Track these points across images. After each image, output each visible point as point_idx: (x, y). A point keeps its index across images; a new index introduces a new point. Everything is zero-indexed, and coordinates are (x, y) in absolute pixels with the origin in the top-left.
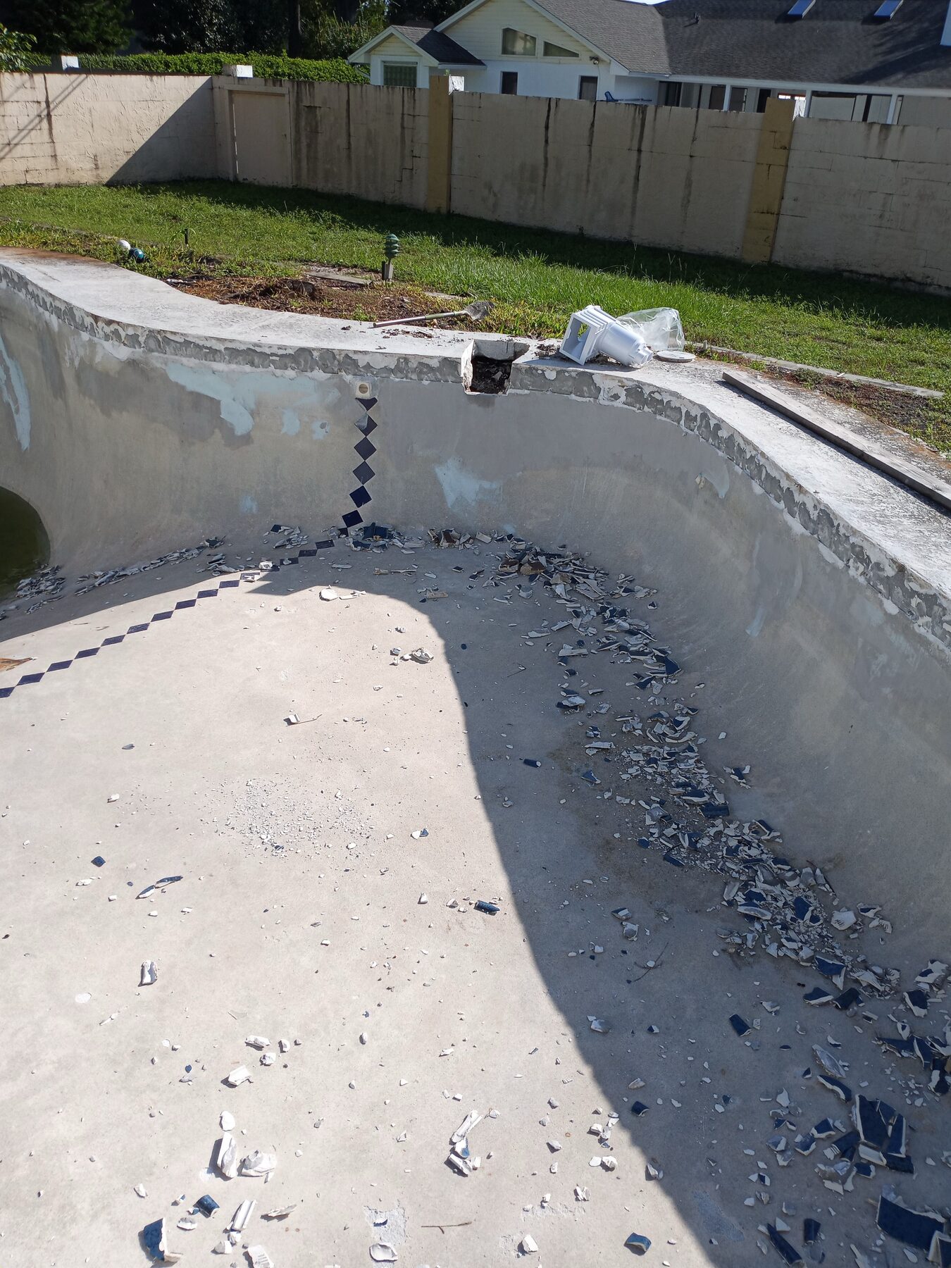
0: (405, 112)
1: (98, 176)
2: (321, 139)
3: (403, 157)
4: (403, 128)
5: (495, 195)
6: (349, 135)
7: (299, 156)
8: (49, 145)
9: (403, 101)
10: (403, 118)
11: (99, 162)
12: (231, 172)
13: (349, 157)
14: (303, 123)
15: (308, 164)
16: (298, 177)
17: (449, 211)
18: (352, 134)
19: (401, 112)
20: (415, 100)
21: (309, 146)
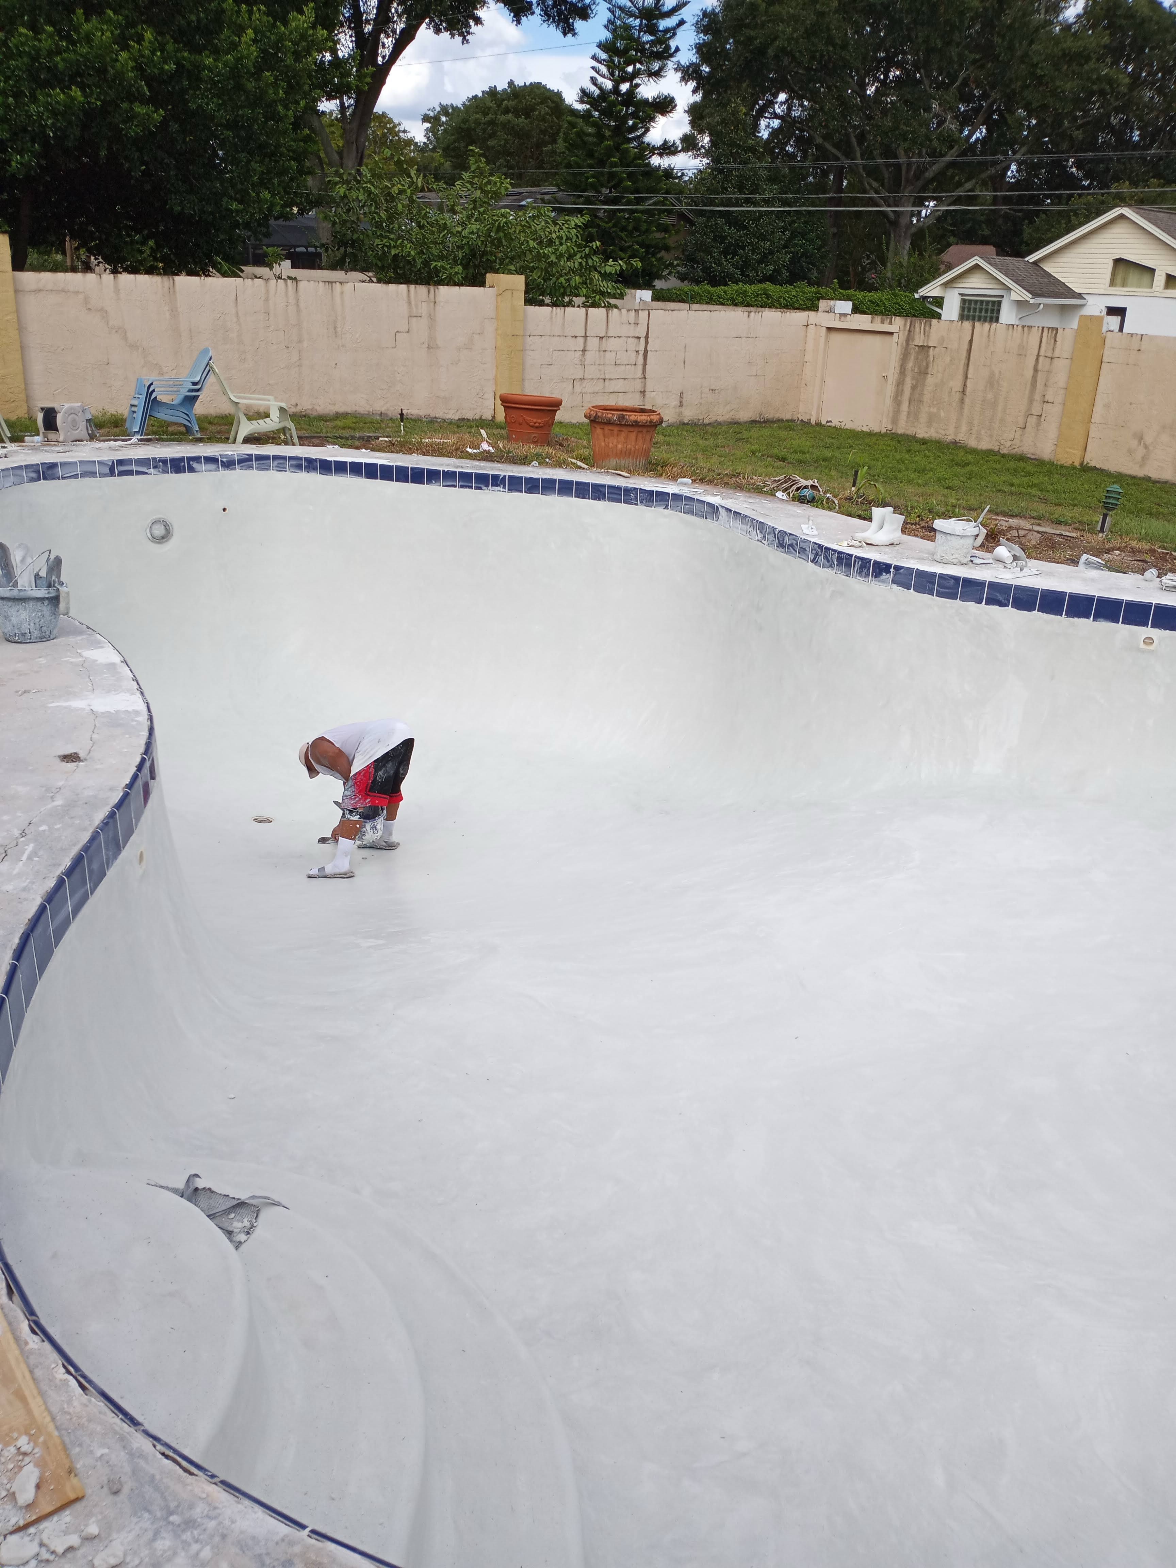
0: (1042, 353)
1: (680, 414)
2: (930, 380)
3: (1031, 401)
4: (1036, 370)
5: (1146, 447)
6: (966, 377)
7: (899, 398)
8: (641, 380)
9: (1041, 342)
10: (1037, 360)
11: (684, 400)
12: (814, 413)
13: (962, 401)
14: (910, 365)
15: (909, 407)
16: (895, 420)
17: (1082, 464)
18: (969, 376)
19: (1036, 353)
20: (1055, 341)
21: (914, 388)
